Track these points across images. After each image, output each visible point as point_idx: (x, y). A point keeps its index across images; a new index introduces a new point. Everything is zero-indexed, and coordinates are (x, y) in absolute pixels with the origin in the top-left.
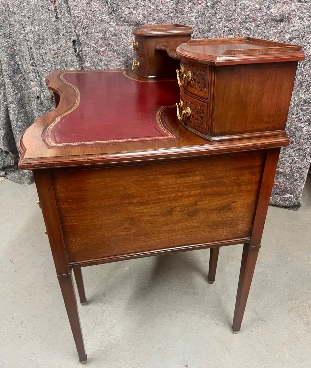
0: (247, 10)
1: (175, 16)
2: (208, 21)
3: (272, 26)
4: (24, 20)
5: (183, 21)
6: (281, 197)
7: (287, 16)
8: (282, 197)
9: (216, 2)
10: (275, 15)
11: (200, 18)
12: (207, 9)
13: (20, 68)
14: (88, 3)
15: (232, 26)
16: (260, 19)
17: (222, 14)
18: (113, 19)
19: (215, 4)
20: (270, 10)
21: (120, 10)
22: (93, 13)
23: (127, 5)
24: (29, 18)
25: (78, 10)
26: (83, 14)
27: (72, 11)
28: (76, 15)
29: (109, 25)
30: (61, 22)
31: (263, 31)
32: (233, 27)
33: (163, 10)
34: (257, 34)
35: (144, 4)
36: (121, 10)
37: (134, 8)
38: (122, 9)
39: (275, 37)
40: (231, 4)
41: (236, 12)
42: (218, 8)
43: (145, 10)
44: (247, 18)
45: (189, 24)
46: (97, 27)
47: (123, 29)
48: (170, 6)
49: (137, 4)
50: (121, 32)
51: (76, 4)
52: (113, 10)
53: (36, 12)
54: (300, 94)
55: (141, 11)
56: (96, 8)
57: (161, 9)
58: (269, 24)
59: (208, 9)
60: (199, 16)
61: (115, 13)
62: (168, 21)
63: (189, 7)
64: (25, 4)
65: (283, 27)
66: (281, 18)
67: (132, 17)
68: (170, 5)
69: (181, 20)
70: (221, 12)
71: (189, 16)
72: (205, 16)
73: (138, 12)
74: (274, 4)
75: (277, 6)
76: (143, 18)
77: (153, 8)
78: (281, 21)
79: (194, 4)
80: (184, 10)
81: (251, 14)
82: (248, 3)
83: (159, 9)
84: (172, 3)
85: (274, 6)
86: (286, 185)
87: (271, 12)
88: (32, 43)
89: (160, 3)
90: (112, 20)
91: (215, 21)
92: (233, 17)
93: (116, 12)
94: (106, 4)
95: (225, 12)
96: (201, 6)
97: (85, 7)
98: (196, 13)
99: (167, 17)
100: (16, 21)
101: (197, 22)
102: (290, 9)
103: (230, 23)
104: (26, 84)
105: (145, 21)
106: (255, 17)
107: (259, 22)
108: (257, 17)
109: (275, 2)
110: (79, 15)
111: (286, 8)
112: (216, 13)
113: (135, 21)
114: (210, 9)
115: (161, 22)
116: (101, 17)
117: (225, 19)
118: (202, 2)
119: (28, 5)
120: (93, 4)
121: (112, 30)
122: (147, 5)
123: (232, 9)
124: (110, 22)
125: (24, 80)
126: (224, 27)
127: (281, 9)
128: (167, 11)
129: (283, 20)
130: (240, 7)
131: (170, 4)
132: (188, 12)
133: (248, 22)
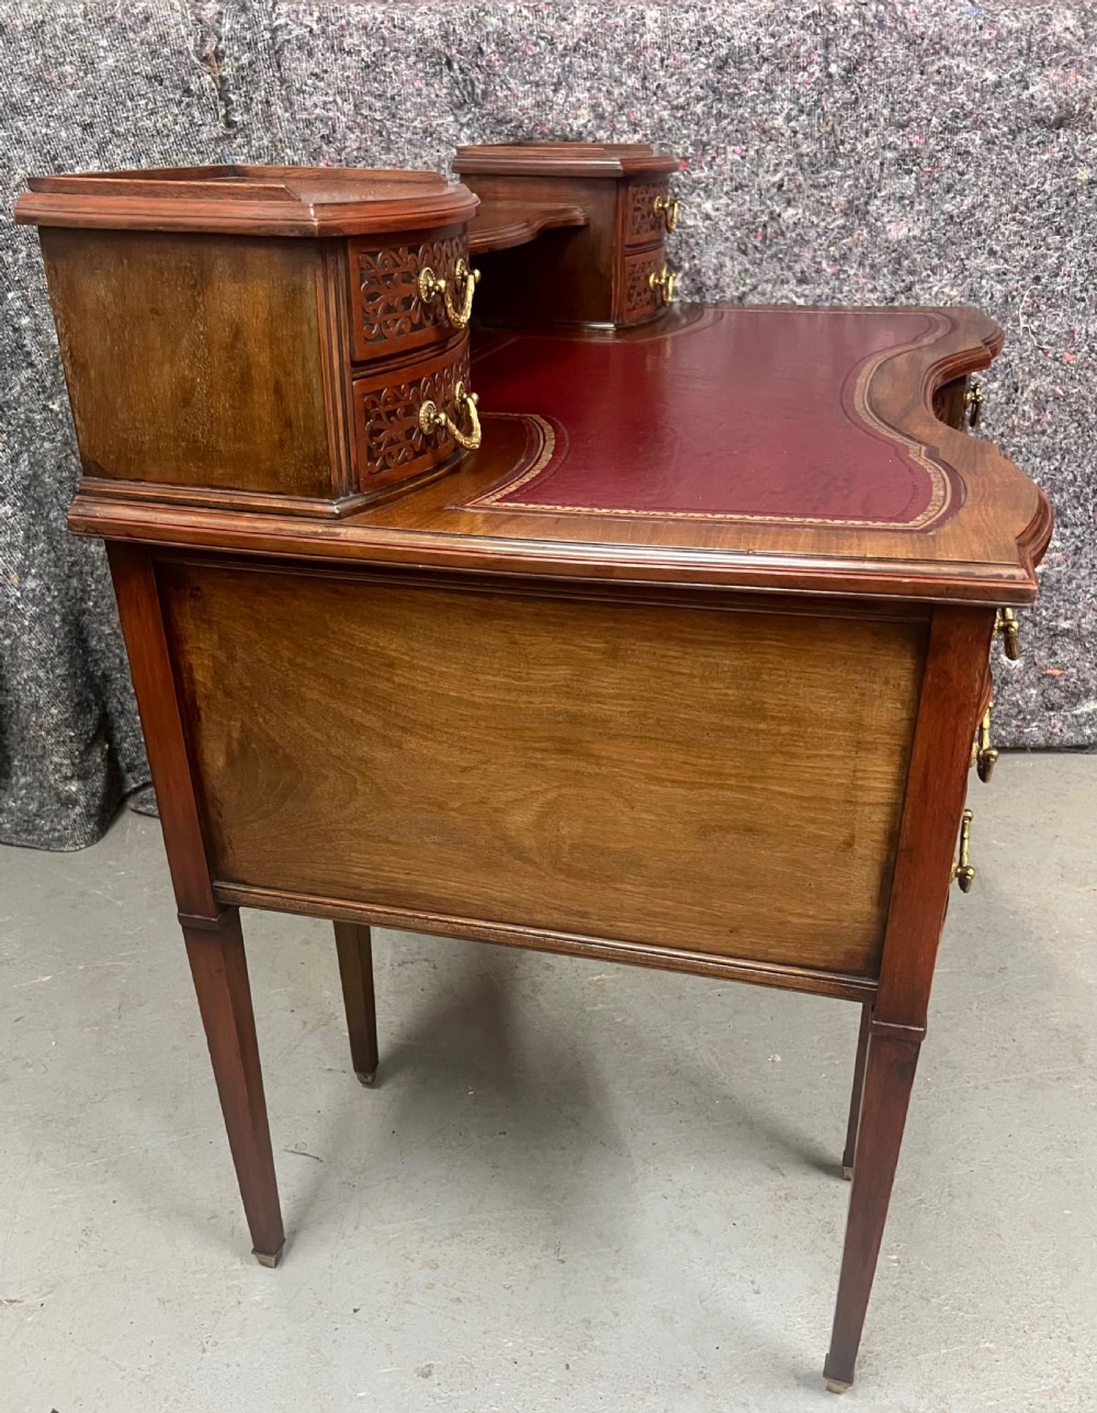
0: (960, 89)
1: (709, 113)
2: (829, 129)
3: (1035, 142)
4: (63, 134)
6: (1065, 717)
7: (1080, 110)
8: (1069, 717)
9: (858, 63)
10: (1045, 104)
11: (804, 117)
12: (827, 87)
13: (25, 346)
14: (368, 67)
15: (911, 144)
16: (999, 120)
17: (878, 105)
18: (468, 125)
19: (855, 68)
20: (1028, 89)
21: (499, 94)
22: (389, 103)
23: (530, 74)
24: (87, 127)
25: (327, 94)
26: (346, 107)
27: (298, 98)
28: (318, 111)
29: (454, 150)
30: (249, 143)
31: (1006, 159)
32: (915, 146)
33: (669, 90)
34: (988, 170)
35: (596, 69)
36: (505, 93)
37: (554, 84)
38: (509, 89)
39: (1045, 177)
40: (909, 69)
41: (922, 96)
42: (863, 82)
43: (600, 90)
44: (957, 117)
45: (761, 141)
46: (405, 160)
48: (693, 76)
49: (569, 69)
51: (317, 70)
52: (472, 94)
53: (123, 104)
55: (586, 94)
56: (402, 84)
57: (658, 86)
58: (1024, 135)
59: (831, 87)
60: (801, 111)
61: (477, 104)
62: (685, 132)
63: (761, 81)
64: (68, 69)
65: (1067, 143)
66: (1063, 114)
67: (550, 117)
68: (694, 73)
69: (730, 128)
70: (875, 98)
71: (760, 111)
72: (819, 110)
73: (572, 99)
74: (1038, 70)
75: (1047, 76)
76: (595, 123)
77: (630, 83)
78: (1060, 123)
79: (782, 70)
80: (745, 89)
81: (970, 103)
82: (962, 65)
83: (653, 87)
84: (702, 67)
85: (1039, 74)
86: (1084, 673)
87: (1032, 96)
89: (657, 66)
90: (465, 130)
91: (852, 126)
92: (913, 114)
93: (483, 99)
94: (446, 70)
95: (887, 96)
96: (806, 74)
97: (355, 79)
98: (790, 100)
99: (682, 117)
100: (19, 142)
101: (795, 132)
102: (1090, 85)
103: (901, 133)
104: (51, 411)
105: (602, 132)
106: (982, 112)
107: (993, 131)
108: (989, 112)
109: (1043, 63)
110: (331, 114)
111: (1077, 82)
112: (857, 99)
113: (559, 133)
114: (835, 88)
115: (661, 134)
116: (423, 119)
117: (885, 120)
118: (810, 63)
119: (81, 74)
120: (390, 69)
122: (607, 72)
123: (910, 87)
124: (458, 139)
125: (42, 396)
126: (883, 148)
127: (1062, 85)
128: (684, 94)
129: (1067, 122)
130: (937, 78)
131: (695, 69)
132: (758, 97)
133: (959, 130)
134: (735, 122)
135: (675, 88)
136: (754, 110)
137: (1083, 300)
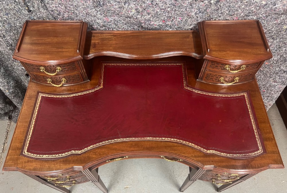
0: (252, 7)
1: (172, 10)
2: (208, 16)
3: (273, 18)
5: (180, 14)
10: (280, 10)
11: (201, 14)
12: (209, 6)
16: (263, 13)
18: (99, 11)
19: (219, 2)
20: (275, 6)
21: (108, 5)
22: (75, 7)
25: (56, 4)
26: (62, 7)
27: (48, 5)
28: (54, 8)
29: (96, 18)
30: (36, 14)
37: (124, 2)
38: (111, 3)
39: (273, 27)
40: (237, 2)
42: (221, 5)
43: (138, 5)
44: (250, 13)
47: (112, 20)
48: (167, 2)
50: (110, 23)
52: (100, 4)
54: (282, 67)
55: (134, 6)
57: (156, 4)
58: (270, 17)
60: (200, 12)
61: (101, 6)
62: (164, 14)
63: (189, 3)
67: (123, 11)
69: (178, 13)
70: (224, 9)
71: (188, 10)
72: (206, 12)
73: (130, 7)
76: (137, 14)
77: (148, 2)
81: (255, 10)
87: (276, 8)
88: (4, 31)
91: (216, 15)
92: (236, 13)
93: (103, 5)
95: (228, 8)
98: (197, 9)
99: (163, 11)
101: (197, 17)
103: (231, 17)
106: (258, 12)
108: (260, 12)
110: (58, 9)
112: (218, 9)
114: (212, 6)
116: (85, 11)
117: (227, 14)
121: (100, 22)
123: (236, 6)
124: (97, 15)
128: (164, 6)
130: (246, 4)
132: (188, 6)
133: (249, 16)
134: (180, 12)
135: (161, 4)
136: (186, 9)
137: (275, 53)
